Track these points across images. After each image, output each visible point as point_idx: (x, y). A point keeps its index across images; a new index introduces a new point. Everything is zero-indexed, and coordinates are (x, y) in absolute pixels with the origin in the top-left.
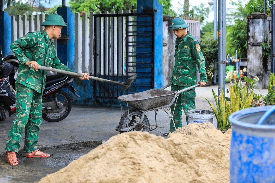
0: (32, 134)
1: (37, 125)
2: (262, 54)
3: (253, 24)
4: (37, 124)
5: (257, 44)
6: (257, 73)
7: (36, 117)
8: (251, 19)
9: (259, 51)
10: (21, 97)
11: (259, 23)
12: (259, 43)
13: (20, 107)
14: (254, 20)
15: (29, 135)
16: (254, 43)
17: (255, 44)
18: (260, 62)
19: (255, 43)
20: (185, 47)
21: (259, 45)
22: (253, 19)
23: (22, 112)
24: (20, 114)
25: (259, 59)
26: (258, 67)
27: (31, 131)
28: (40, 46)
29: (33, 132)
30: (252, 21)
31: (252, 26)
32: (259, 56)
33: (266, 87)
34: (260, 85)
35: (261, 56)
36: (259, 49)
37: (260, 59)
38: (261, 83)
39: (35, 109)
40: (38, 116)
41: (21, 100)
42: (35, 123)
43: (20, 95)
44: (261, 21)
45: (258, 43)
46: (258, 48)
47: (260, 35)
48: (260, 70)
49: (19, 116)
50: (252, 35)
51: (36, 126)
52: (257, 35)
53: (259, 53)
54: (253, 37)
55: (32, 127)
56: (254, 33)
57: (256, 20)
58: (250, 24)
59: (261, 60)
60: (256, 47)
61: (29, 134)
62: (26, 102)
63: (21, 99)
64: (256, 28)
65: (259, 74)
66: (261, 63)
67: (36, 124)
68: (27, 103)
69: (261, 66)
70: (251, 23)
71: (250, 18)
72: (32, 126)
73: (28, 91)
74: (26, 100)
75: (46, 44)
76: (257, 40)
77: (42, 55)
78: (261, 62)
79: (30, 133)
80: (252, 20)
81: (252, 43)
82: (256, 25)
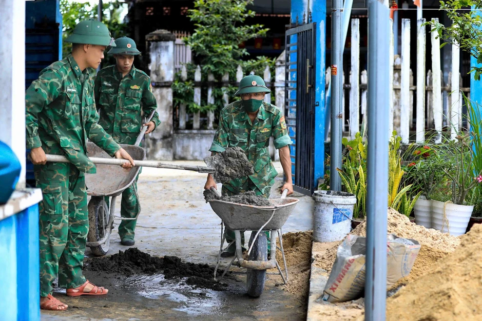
0: (74, 254)
1: (82, 237)
2: (171, 101)
3: (157, 51)
4: (81, 235)
5: (163, 84)
6: (164, 133)
7: (78, 222)
8: (153, 41)
9: (167, 97)
10: (49, 191)
11: (167, 48)
12: (167, 82)
13: (50, 212)
14: (159, 43)
15: (69, 257)
16: (158, 83)
17: (161, 85)
18: (168, 115)
19: (160, 82)
20: (132, 87)
21: (167, 85)
22: (156, 41)
23: (55, 220)
24: (53, 225)
25: (166, 110)
26: (166, 124)
27: (71, 250)
28: (69, 90)
29: (76, 251)
30: (155, 46)
31: (154, 53)
32: (167, 105)
33: (176, 157)
34: (169, 153)
35: (171, 104)
36: (168, 92)
37: (168, 109)
38: (170, 151)
39: (75, 208)
40: (81, 220)
41: (51, 198)
42: (79, 234)
43: (48, 188)
44: (171, 44)
45: (165, 83)
46: (165, 91)
47: (169, 69)
48: (168, 129)
49: (51, 228)
50: (154, 69)
51: (79, 239)
52: (163, 68)
53: (166, 100)
54: (157, 72)
55: (73, 242)
56: (158, 66)
57: (163, 44)
58: (151, 50)
59: (170, 111)
60: (162, 89)
61: (69, 254)
62: (61, 201)
63: (50, 196)
64: (162, 56)
65: (168, 135)
66: (170, 117)
67: (79, 236)
68: (63, 202)
69: (171, 122)
70: (153, 47)
71: (151, 39)
72: (72, 240)
73: (62, 177)
74: (61, 197)
75: (77, 83)
76: (163, 78)
77: (75, 106)
78: (170, 114)
79: (70, 252)
80: (154, 43)
81: (156, 83)
82: (162, 51)
